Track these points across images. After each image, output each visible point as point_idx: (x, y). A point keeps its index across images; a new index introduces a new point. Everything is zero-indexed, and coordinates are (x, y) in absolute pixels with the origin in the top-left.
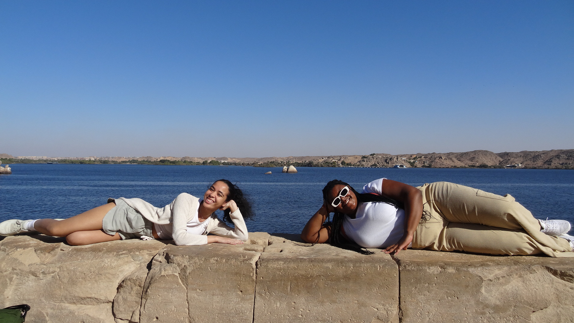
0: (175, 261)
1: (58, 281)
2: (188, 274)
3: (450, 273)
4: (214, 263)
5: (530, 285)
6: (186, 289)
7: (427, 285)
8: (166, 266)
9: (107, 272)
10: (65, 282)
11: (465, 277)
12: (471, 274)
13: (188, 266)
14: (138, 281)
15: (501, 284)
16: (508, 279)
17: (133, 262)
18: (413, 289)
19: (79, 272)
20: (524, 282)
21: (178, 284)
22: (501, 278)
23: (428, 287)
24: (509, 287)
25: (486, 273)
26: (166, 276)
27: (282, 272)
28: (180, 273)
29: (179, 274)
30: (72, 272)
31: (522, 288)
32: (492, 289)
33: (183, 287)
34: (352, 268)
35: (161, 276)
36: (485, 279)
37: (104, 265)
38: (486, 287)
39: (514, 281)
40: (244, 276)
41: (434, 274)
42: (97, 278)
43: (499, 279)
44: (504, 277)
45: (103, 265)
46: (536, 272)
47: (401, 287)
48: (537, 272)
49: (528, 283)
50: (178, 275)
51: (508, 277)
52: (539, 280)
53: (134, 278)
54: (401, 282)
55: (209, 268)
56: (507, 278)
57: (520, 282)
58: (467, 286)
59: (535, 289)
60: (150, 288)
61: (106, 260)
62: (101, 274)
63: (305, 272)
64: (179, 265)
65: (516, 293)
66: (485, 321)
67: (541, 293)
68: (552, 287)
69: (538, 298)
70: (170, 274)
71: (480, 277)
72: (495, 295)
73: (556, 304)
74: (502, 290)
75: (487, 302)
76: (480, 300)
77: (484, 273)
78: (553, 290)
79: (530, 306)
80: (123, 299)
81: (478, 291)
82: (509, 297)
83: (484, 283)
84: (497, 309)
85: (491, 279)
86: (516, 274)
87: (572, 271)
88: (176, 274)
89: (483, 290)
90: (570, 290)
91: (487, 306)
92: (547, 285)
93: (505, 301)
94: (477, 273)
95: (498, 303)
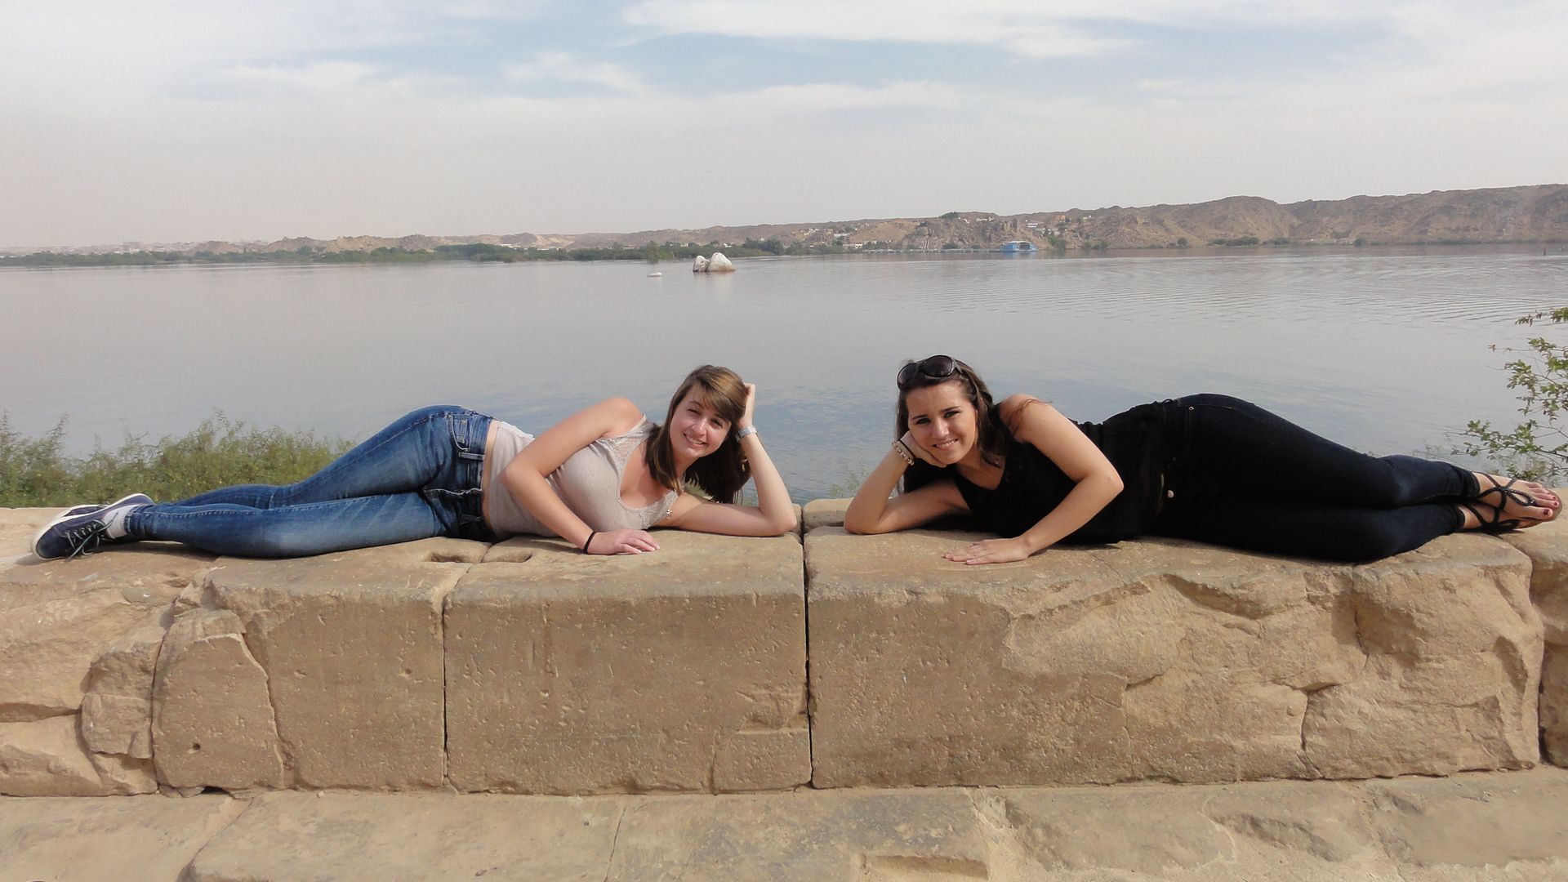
0: (229, 604)
2: (265, 634)
3: (931, 606)
4: (332, 605)
5: (1129, 621)
6: (264, 672)
7: (874, 635)
8: (207, 617)
9: (59, 638)
11: (966, 612)
12: (982, 606)
13: (262, 615)
14: (138, 656)
15: (1059, 625)
16: (1077, 611)
17: (127, 605)
18: (841, 645)
20: (1114, 616)
21: (242, 661)
22: (1057, 610)
23: (878, 639)
24: (1075, 633)
25: (1019, 601)
26: (207, 641)
27: (509, 619)
28: (245, 631)
29: (243, 634)
31: (1107, 631)
32: (1034, 637)
33: (257, 669)
34: (687, 601)
35: (195, 643)
36: (1015, 616)
37: (44, 620)
38: (1020, 632)
39: (1092, 615)
40: (412, 632)
41: (891, 609)
43: (1051, 614)
44: (1066, 606)
45: (41, 619)
46: (1149, 591)
47: (810, 643)
48: (1149, 589)
49: (1124, 619)
50: (239, 638)
51: (1074, 607)
52: (1153, 610)
53: (128, 651)
54: (810, 633)
55: (320, 618)
56: (1071, 609)
57: (1107, 618)
58: (971, 634)
59: (1138, 633)
60: (170, 675)
61: (49, 605)
63: (568, 617)
64: (240, 613)
65: (1091, 646)
66: (1015, 713)
67: (1152, 640)
68: (1180, 625)
69: (1142, 653)
70: (217, 637)
71: (1003, 610)
72: (1039, 652)
73: (1184, 664)
74: (1059, 638)
75: (1019, 669)
76: (1003, 666)
77: (1014, 599)
78: (1181, 633)
79: (1122, 674)
80: (105, 704)
81: (999, 644)
82: (1073, 655)
83: (1013, 626)
84: (1042, 683)
85: (1030, 612)
86: (1097, 598)
87: (1232, 585)
88: (233, 636)
89: (1011, 642)
90: (1223, 630)
91: (1019, 678)
92: (1168, 622)
93: (1064, 666)
94: (996, 602)
95: (1046, 669)
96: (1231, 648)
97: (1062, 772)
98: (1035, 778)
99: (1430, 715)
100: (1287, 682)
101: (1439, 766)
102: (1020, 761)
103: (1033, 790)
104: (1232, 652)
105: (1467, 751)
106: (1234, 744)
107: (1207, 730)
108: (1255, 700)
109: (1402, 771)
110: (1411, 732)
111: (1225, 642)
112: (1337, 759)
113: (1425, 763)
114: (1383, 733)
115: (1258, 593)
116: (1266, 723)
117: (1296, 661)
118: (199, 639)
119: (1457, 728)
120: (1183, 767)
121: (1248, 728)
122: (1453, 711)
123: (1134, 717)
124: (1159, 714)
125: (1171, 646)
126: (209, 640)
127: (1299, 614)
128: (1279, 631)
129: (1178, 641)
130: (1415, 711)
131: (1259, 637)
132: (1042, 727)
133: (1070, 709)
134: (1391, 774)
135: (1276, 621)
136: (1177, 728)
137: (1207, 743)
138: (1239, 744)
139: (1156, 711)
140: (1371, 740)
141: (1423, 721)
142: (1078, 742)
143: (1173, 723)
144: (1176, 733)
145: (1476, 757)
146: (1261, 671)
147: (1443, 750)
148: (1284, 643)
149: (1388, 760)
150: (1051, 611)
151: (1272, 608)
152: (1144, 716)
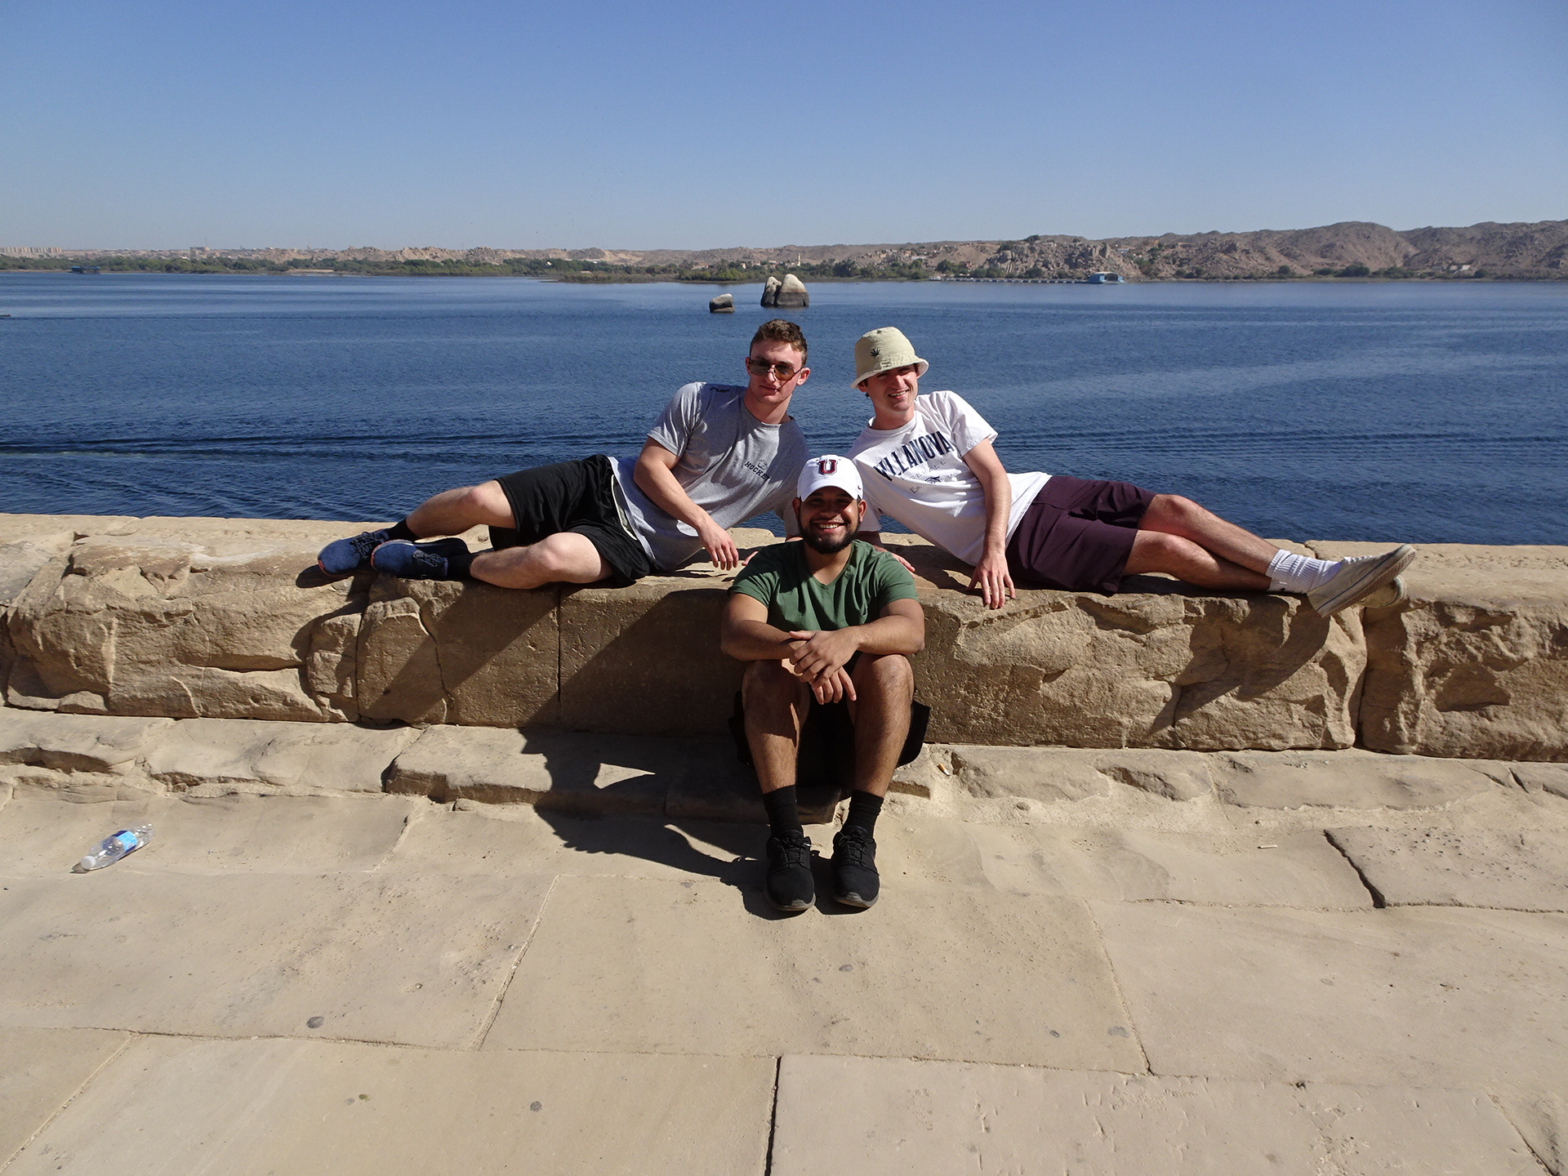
0: (410, 592)
1: (198, 629)
2: (436, 614)
5: (1050, 630)
6: (434, 641)
9: (287, 611)
10: (211, 630)
12: (941, 614)
13: (434, 602)
15: (997, 631)
16: (1011, 620)
17: (334, 592)
19: (235, 612)
20: (1039, 625)
21: (419, 632)
22: (996, 619)
24: (1009, 637)
25: (968, 612)
27: (605, 610)
28: (421, 612)
29: (420, 614)
30: (221, 612)
31: (1032, 636)
32: (978, 638)
35: (388, 618)
36: (965, 622)
37: (279, 599)
38: (968, 634)
39: (1022, 624)
42: (270, 623)
44: (1003, 617)
45: (277, 598)
46: (1067, 609)
48: (1068, 607)
49: (1046, 628)
50: (417, 616)
51: (1010, 617)
52: (1068, 622)
53: (339, 623)
56: (1007, 619)
57: (1034, 626)
59: (1055, 638)
61: (281, 588)
62: (275, 616)
64: (418, 600)
65: (1020, 645)
66: (962, 692)
67: (1065, 644)
68: (1088, 634)
69: (1057, 653)
70: (403, 615)
71: (956, 618)
72: (982, 649)
73: (1089, 662)
74: (996, 640)
75: (966, 660)
76: (955, 657)
77: (964, 610)
78: (1089, 639)
79: (1040, 667)
80: (323, 659)
81: (952, 641)
82: (1006, 652)
83: (963, 630)
84: (981, 670)
85: (976, 620)
86: (1027, 612)
87: (1127, 606)
88: (413, 615)
89: (960, 640)
90: (1118, 638)
91: (965, 666)
92: (1078, 631)
93: (999, 659)
94: (951, 611)
95: (985, 661)
96: (1123, 652)
97: (993, 735)
98: (976, 737)
99: (1270, 706)
100: (1165, 678)
101: (1274, 743)
102: (965, 726)
103: (973, 747)
104: (1125, 656)
105: (1299, 734)
106: (1121, 720)
107: (1102, 709)
108: (1139, 690)
109: (1246, 745)
110: (1254, 718)
111: (1119, 647)
112: (1197, 735)
113: (1264, 741)
114: (1234, 718)
115: (1146, 613)
116: (1147, 706)
117: (1172, 663)
118: (390, 616)
119: (1291, 716)
120: (1083, 736)
121: (1133, 710)
122: (1288, 705)
123: (1048, 698)
124: (1067, 696)
125: (1079, 649)
126: (397, 617)
127: (1177, 630)
128: (1160, 641)
129: (1085, 645)
130: (1258, 703)
131: (1145, 645)
132: (981, 702)
133: (1002, 690)
134: (1237, 747)
135: (1159, 633)
136: (1080, 708)
137: (1101, 719)
138: (1125, 720)
139: (1065, 694)
140: (1224, 722)
141: (1265, 711)
142: (1007, 715)
143: (1077, 703)
144: (1078, 710)
145: (1305, 738)
146: (1145, 670)
147: (1277, 732)
148: (1163, 649)
149: (1236, 737)
150: (991, 621)
151: (1157, 624)
152: (1056, 698)
